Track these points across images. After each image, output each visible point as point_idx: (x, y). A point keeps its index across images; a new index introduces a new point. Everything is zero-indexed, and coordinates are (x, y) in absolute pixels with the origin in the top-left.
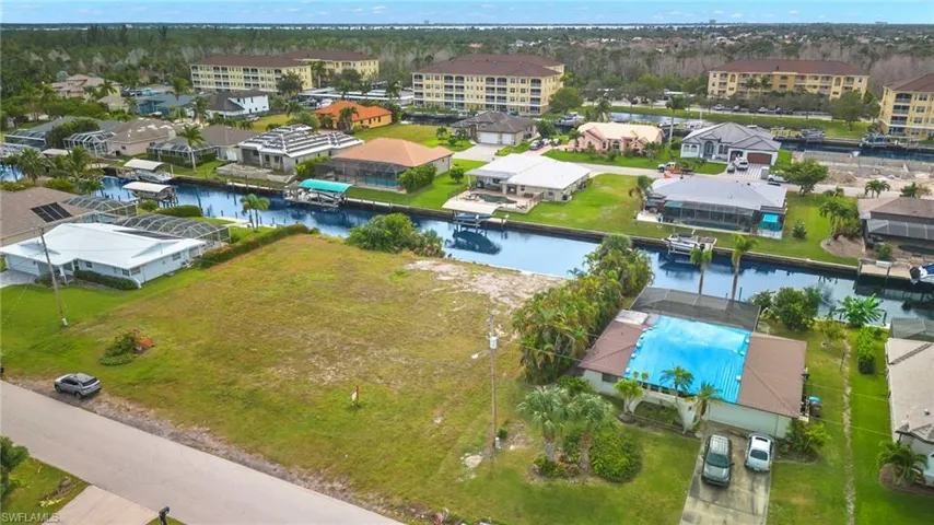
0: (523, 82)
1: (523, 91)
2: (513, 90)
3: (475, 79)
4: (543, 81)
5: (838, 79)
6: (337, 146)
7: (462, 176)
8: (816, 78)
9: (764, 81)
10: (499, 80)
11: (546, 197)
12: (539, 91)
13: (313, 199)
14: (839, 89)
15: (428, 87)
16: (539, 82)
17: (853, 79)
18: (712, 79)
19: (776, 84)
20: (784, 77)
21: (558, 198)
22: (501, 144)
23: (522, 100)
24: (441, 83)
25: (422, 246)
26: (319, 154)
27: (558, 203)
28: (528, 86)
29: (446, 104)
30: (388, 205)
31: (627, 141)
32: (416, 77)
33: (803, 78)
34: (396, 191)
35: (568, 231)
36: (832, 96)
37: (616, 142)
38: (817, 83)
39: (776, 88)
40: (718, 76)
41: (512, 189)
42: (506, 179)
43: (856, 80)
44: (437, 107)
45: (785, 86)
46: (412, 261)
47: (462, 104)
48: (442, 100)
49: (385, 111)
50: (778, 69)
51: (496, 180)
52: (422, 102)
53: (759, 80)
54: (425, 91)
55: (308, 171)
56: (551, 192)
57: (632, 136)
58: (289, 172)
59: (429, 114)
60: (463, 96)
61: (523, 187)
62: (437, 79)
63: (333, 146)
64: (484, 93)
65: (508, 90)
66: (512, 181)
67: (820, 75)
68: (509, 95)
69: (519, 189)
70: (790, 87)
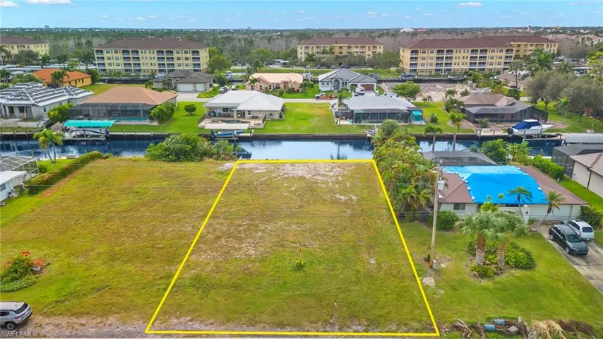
0: (186, 52)
1: (187, 59)
2: (179, 59)
3: (148, 52)
4: (200, 52)
5: (369, 47)
6: (75, 97)
7: (194, 109)
8: (357, 47)
9: (331, 50)
10: (167, 52)
11: (268, 116)
12: (199, 58)
13: (79, 136)
14: (370, 53)
15: (109, 59)
16: (198, 52)
17: (376, 47)
18: (299, 50)
19: (337, 51)
20: (341, 47)
21: (276, 117)
22: (195, 91)
23: (187, 65)
24: (120, 55)
25: (218, 154)
26: (60, 103)
27: (278, 120)
28: (190, 55)
29: (126, 70)
30: (149, 134)
31: (286, 83)
32: (97, 51)
33: (350, 47)
34: (149, 123)
35: (299, 136)
36: (367, 57)
37: (278, 84)
38: (358, 50)
39: (337, 53)
40: (303, 48)
41: (242, 114)
42: (236, 107)
43: (378, 47)
44: (119, 73)
45: (342, 53)
46: (221, 165)
47: (140, 70)
48: (122, 67)
49: (84, 75)
50: (336, 43)
51: (225, 109)
52: (105, 70)
53: (328, 49)
54: (106, 61)
55: (60, 116)
56: (271, 113)
57: (287, 80)
58: (39, 118)
59: (114, 78)
60: (139, 64)
61: (249, 112)
62: (116, 52)
63: (71, 97)
64: (156, 61)
65: (175, 59)
66: (241, 108)
67: (359, 46)
68: (176, 62)
69: (246, 113)
70: (344, 53)
